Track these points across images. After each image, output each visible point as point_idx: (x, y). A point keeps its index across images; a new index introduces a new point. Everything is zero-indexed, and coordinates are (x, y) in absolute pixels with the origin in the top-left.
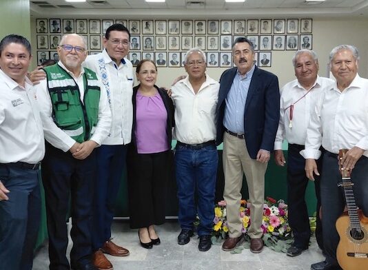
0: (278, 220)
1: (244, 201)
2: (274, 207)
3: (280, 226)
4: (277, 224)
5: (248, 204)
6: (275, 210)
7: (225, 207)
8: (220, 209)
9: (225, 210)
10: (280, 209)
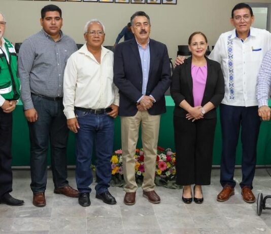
0: (165, 165)
1: (138, 150)
2: (162, 154)
3: (167, 170)
4: (165, 168)
5: (141, 153)
6: (163, 157)
7: (121, 154)
8: (116, 156)
9: (121, 157)
10: (168, 156)
